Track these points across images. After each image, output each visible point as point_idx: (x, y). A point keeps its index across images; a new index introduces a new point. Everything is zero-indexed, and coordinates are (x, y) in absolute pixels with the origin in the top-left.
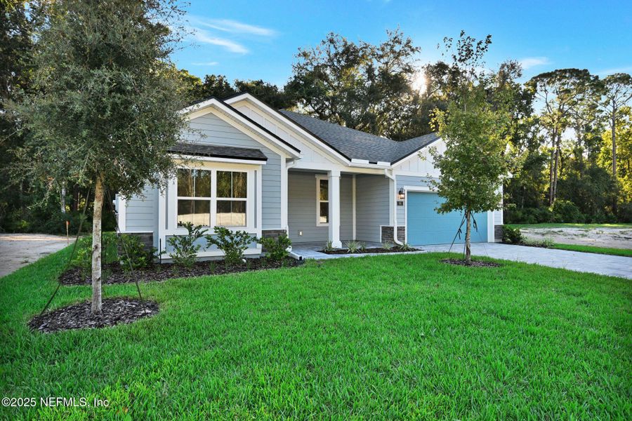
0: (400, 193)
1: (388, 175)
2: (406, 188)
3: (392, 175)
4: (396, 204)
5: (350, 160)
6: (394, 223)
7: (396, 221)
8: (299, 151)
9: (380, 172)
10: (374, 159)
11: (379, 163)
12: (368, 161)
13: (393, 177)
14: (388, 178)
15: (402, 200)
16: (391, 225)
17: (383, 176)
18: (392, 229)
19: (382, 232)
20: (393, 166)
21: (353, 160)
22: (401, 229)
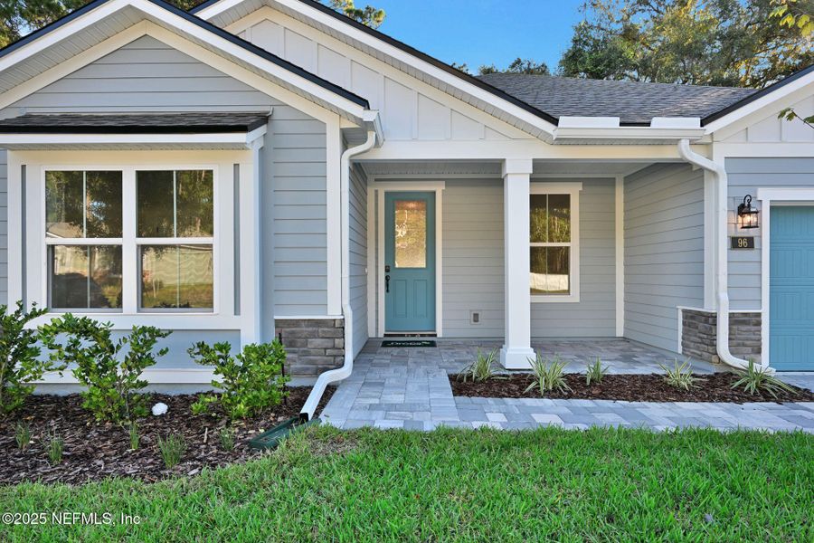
0: (743, 210)
1: (696, 157)
2: (766, 196)
3: (710, 158)
4: (724, 244)
5: (555, 122)
6: (721, 304)
7: (724, 297)
8: (364, 103)
9: (668, 154)
10: (639, 113)
11: (656, 122)
12: (617, 120)
13: (717, 163)
14: (702, 169)
15: (751, 233)
16: (708, 308)
17: (684, 166)
18: (711, 319)
19: (684, 324)
20: (712, 127)
21: (562, 119)
22: (744, 323)
